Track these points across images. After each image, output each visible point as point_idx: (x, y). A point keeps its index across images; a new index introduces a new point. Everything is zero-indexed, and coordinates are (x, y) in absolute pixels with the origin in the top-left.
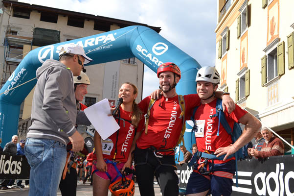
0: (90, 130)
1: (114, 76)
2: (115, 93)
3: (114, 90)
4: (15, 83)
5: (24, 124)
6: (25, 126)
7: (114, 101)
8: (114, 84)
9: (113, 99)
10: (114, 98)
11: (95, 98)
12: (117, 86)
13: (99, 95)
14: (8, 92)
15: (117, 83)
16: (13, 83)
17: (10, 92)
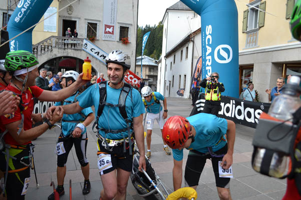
0: (95, 53)
1: (112, 3)
2: (114, 19)
3: (113, 16)
4: (25, 10)
5: (34, 49)
6: (35, 50)
7: (113, 27)
8: (113, 11)
9: (113, 25)
10: (113, 23)
11: (96, 24)
12: (116, 12)
13: (100, 21)
14: (19, 19)
15: (116, 10)
16: (23, 10)
17: (21, 19)
